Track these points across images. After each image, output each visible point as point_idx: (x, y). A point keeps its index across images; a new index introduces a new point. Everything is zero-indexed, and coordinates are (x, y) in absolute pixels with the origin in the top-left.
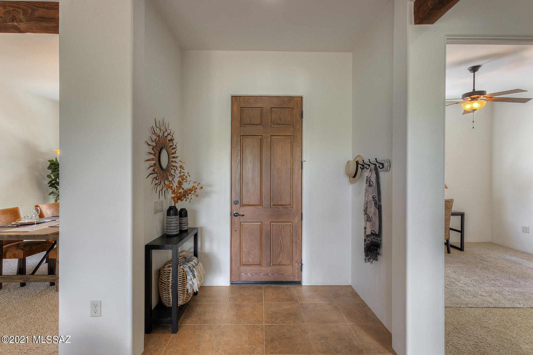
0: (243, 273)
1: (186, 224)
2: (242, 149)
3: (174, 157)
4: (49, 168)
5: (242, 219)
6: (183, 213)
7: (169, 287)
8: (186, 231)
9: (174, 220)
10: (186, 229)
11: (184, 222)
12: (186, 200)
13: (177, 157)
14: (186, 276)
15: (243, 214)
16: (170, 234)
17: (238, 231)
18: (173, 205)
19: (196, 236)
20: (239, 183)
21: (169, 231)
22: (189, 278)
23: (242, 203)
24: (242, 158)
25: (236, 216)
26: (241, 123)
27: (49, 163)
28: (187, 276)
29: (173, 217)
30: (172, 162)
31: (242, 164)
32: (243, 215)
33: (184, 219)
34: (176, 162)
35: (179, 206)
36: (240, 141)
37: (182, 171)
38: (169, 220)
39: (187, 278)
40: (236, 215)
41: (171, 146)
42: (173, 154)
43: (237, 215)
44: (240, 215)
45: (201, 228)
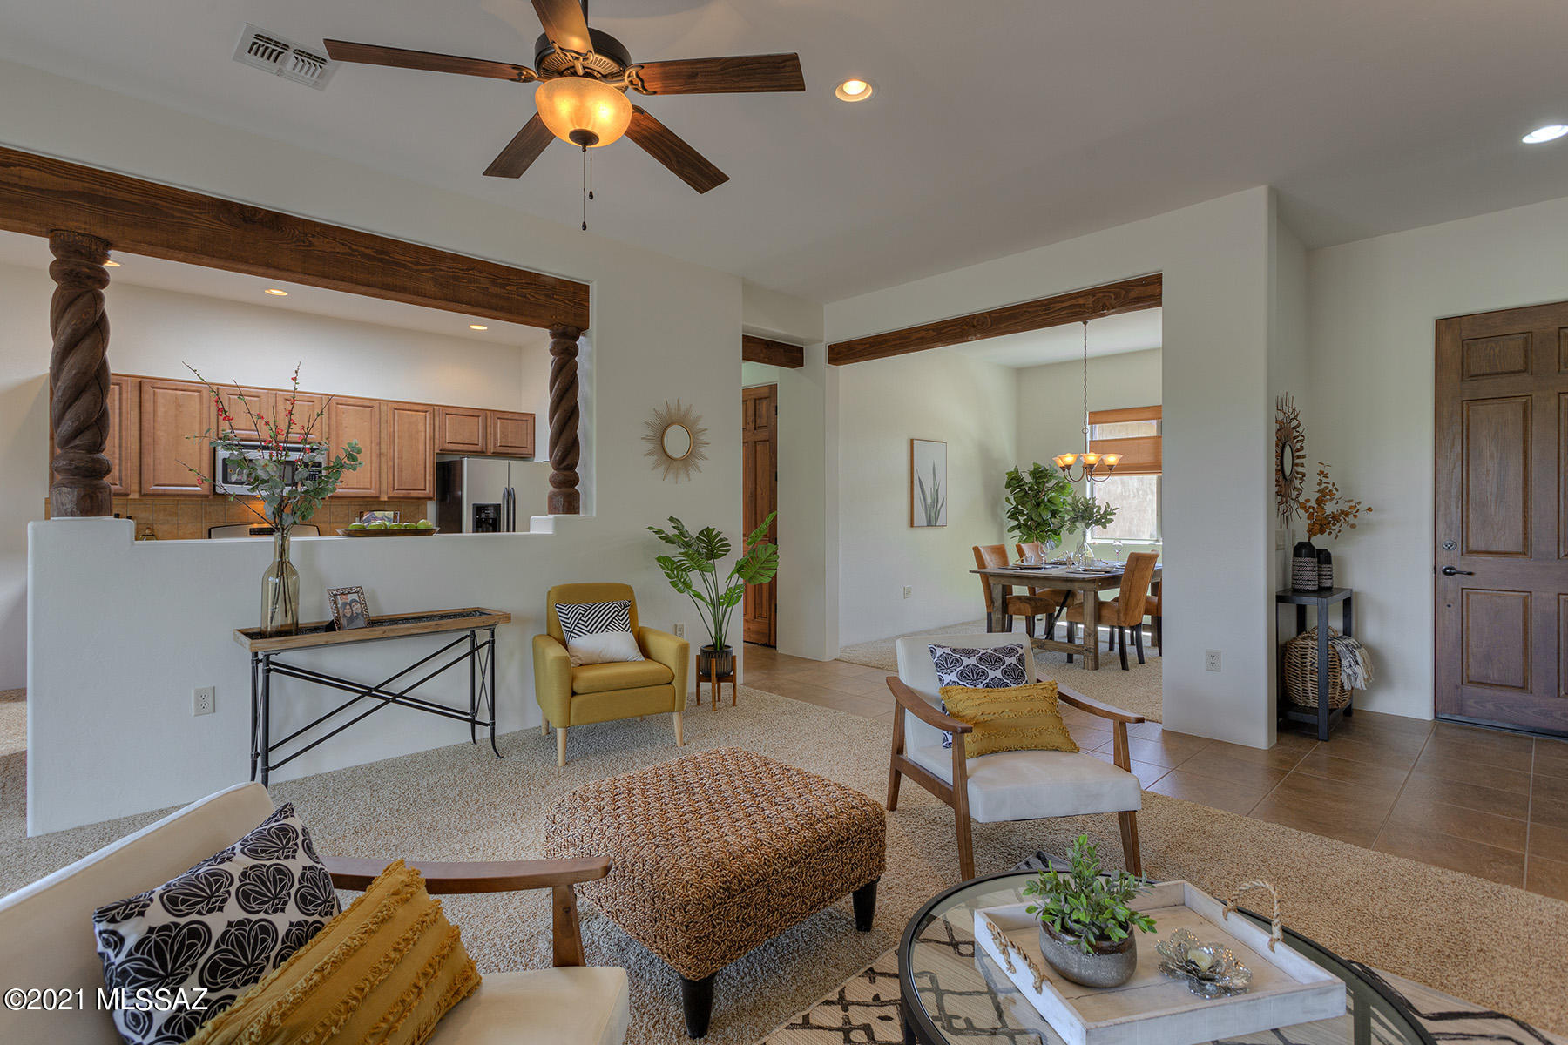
0: (1472, 701)
1: (1329, 577)
2: (1468, 430)
3: (1299, 457)
4: (1008, 485)
5: (1467, 582)
6: (1324, 557)
7: (1306, 671)
8: (1330, 589)
9: (1309, 564)
10: (1328, 585)
11: (1324, 573)
12: (1330, 533)
13: (1304, 456)
14: (1340, 660)
15: (1470, 571)
16: (1302, 587)
17: (1456, 607)
18: (1307, 540)
19: (1347, 603)
20: (1457, 503)
21: (1299, 582)
22: (1345, 663)
23: (1467, 547)
24: (1468, 449)
25: (1451, 574)
26: (1463, 375)
27: (1006, 478)
28: (1343, 660)
29: (1307, 559)
30: (1297, 465)
31: (1468, 463)
32: (1470, 574)
33: (1325, 568)
34: (1302, 465)
35: (1319, 542)
36: (1460, 412)
37: (1324, 480)
38: (1299, 564)
39: (1340, 664)
40: (1450, 572)
41: (1295, 438)
42: (1298, 451)
43: (1453, 571)
44: (1459, 573)
45: (1356, 593)
